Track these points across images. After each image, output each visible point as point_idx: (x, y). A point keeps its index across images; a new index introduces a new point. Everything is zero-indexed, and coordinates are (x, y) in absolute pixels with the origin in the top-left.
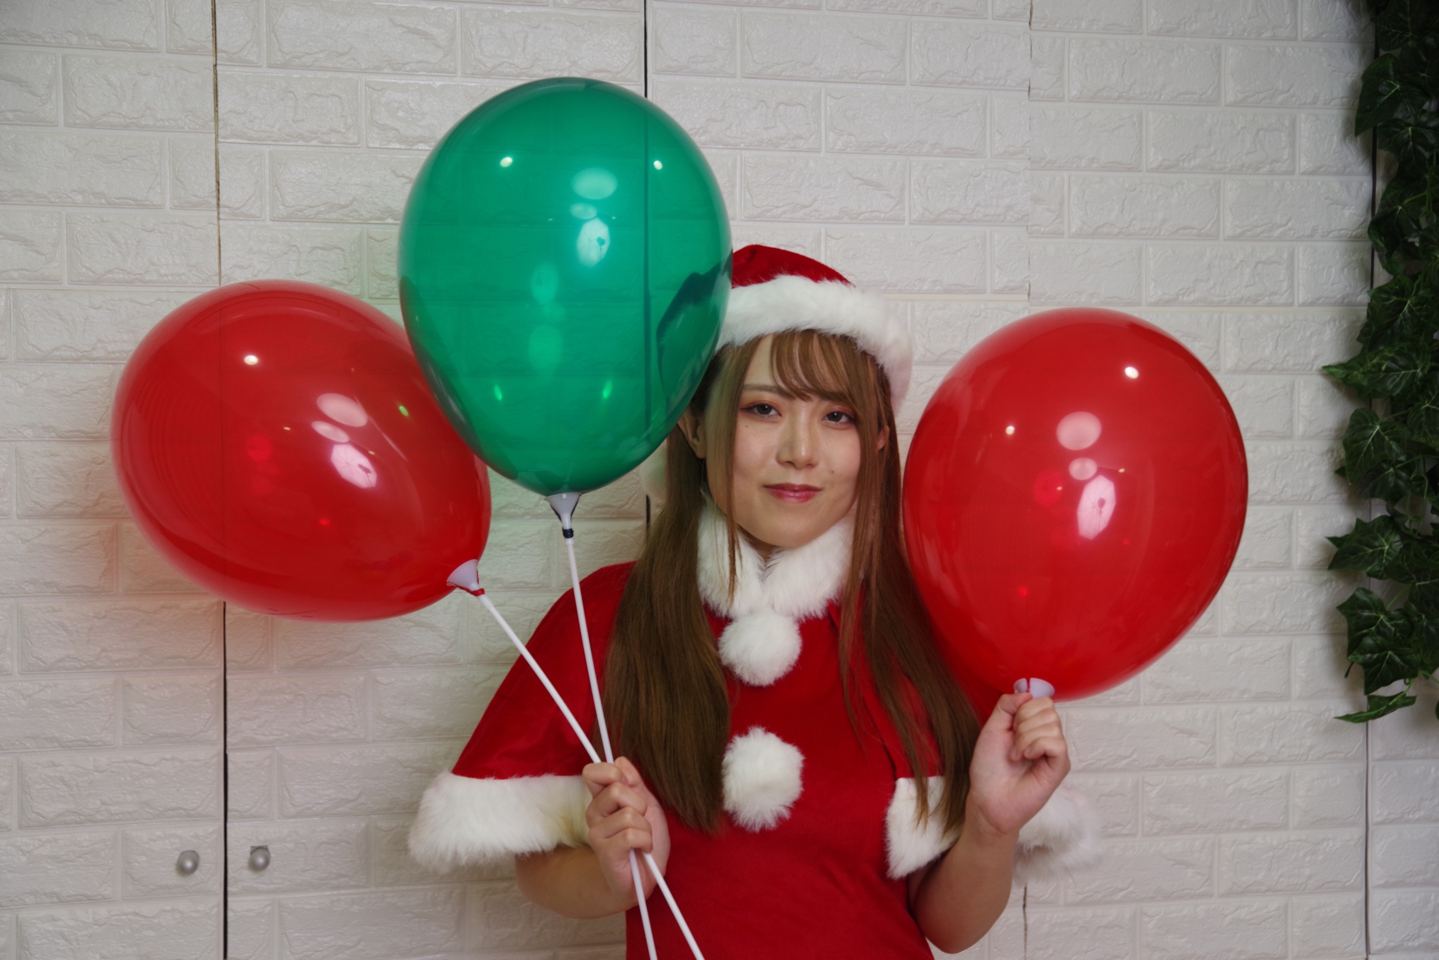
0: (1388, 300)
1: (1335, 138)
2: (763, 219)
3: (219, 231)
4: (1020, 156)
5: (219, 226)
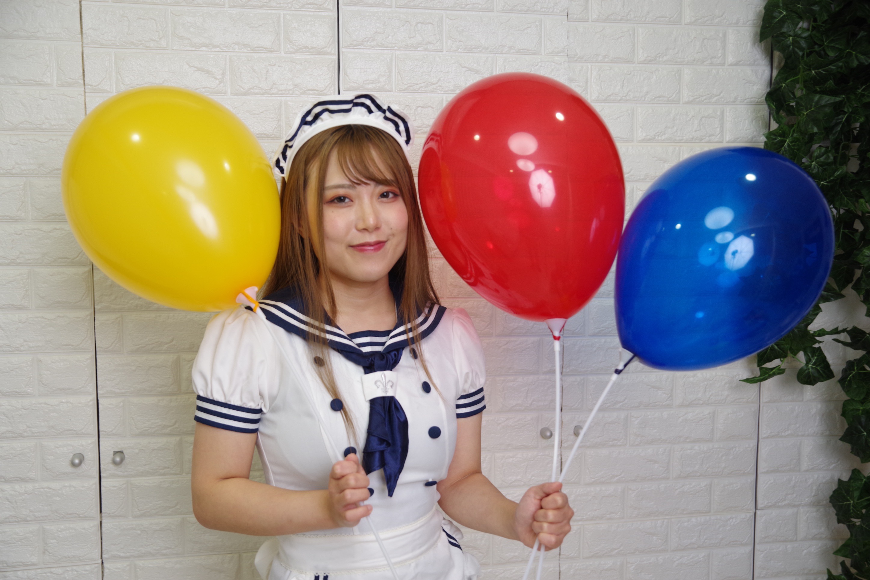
0: (775, 139)
1: (749, 44)
2: (409, 91)
3: (85, 99)
4: (562, 54)
5: (85, 96)
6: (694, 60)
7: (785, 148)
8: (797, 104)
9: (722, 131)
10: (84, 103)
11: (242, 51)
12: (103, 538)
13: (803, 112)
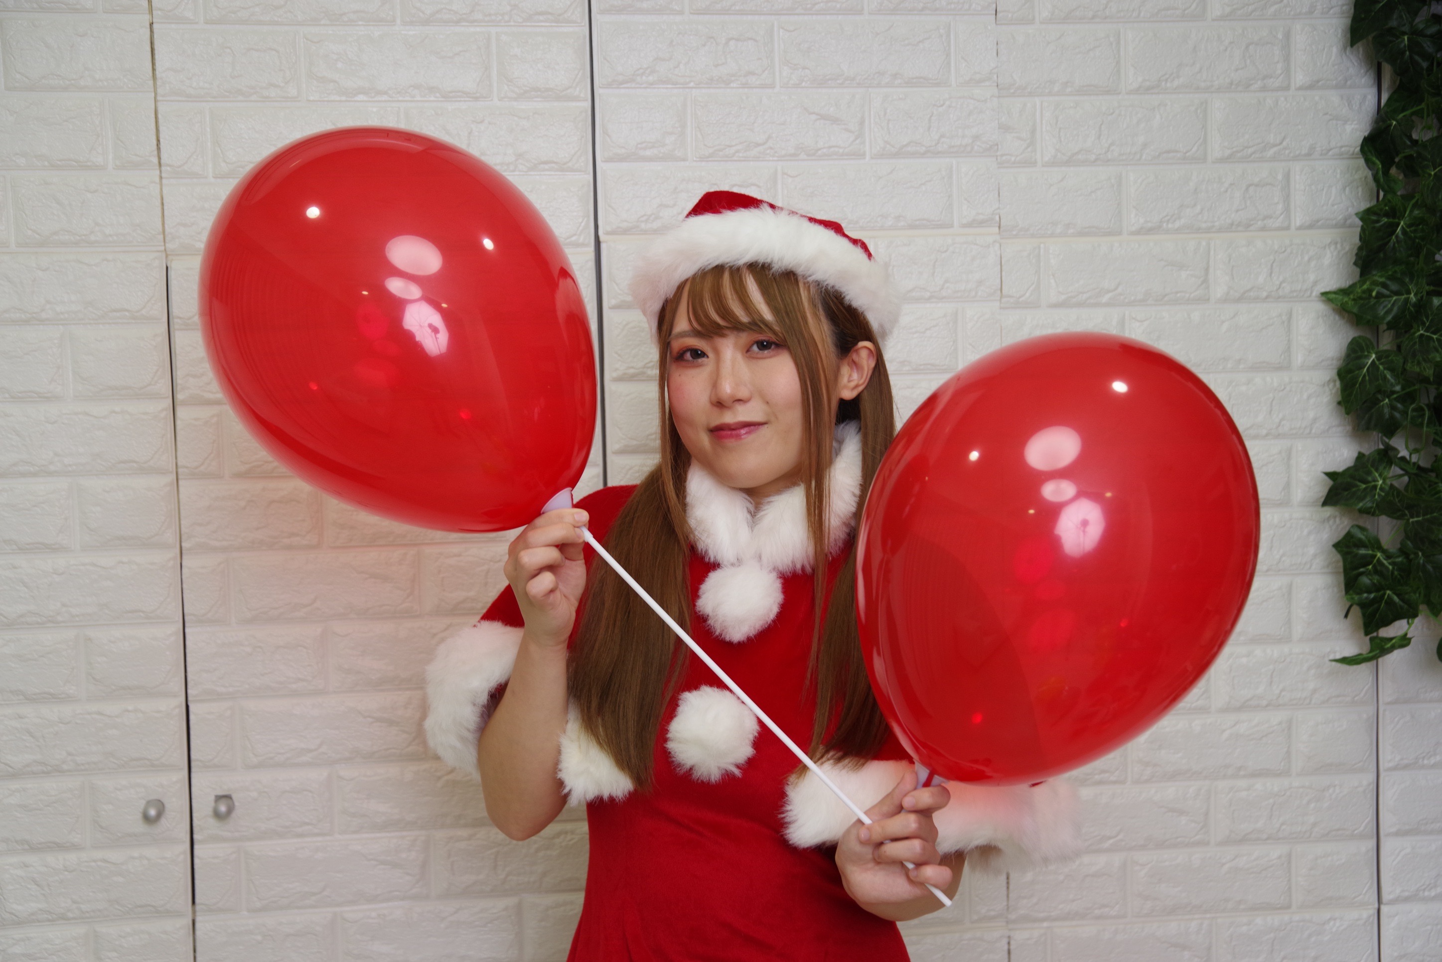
0: (1378, 221)
1: (1335, 50)
2: (716, 159)
3: (161, 189)
4: (987, 83)
5: (161, 185)
6: (1231, 84)
7: (1397, 237)
9: (1287, 209)
10: (159, 197)
11: (426, 99)
12: (198, 949)
13: (1428, 171)
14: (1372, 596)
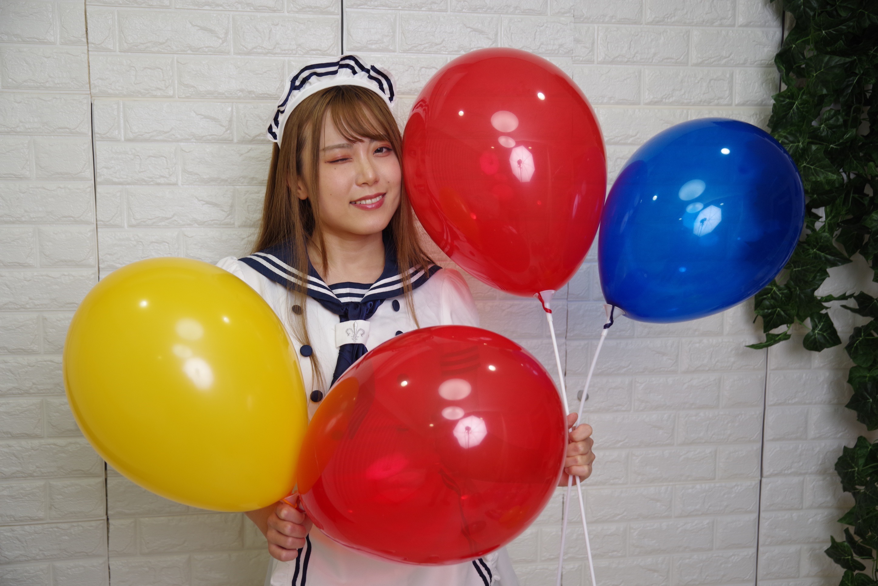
0: (784, 101)
1: (760, 5)
2: (413, 52)
3: (88, 57)
4: (568, 15)
5: (88, 55)
6: (703, 21)
7: (793, 110)
8: (807, 65)
9: (731, 94)
10: (87, 62)
11: (245, 10)
12: (109, 495)
13: (812, 73)
14: (770, 311)
